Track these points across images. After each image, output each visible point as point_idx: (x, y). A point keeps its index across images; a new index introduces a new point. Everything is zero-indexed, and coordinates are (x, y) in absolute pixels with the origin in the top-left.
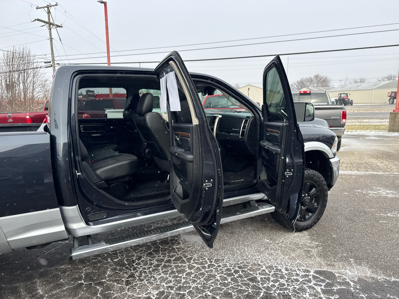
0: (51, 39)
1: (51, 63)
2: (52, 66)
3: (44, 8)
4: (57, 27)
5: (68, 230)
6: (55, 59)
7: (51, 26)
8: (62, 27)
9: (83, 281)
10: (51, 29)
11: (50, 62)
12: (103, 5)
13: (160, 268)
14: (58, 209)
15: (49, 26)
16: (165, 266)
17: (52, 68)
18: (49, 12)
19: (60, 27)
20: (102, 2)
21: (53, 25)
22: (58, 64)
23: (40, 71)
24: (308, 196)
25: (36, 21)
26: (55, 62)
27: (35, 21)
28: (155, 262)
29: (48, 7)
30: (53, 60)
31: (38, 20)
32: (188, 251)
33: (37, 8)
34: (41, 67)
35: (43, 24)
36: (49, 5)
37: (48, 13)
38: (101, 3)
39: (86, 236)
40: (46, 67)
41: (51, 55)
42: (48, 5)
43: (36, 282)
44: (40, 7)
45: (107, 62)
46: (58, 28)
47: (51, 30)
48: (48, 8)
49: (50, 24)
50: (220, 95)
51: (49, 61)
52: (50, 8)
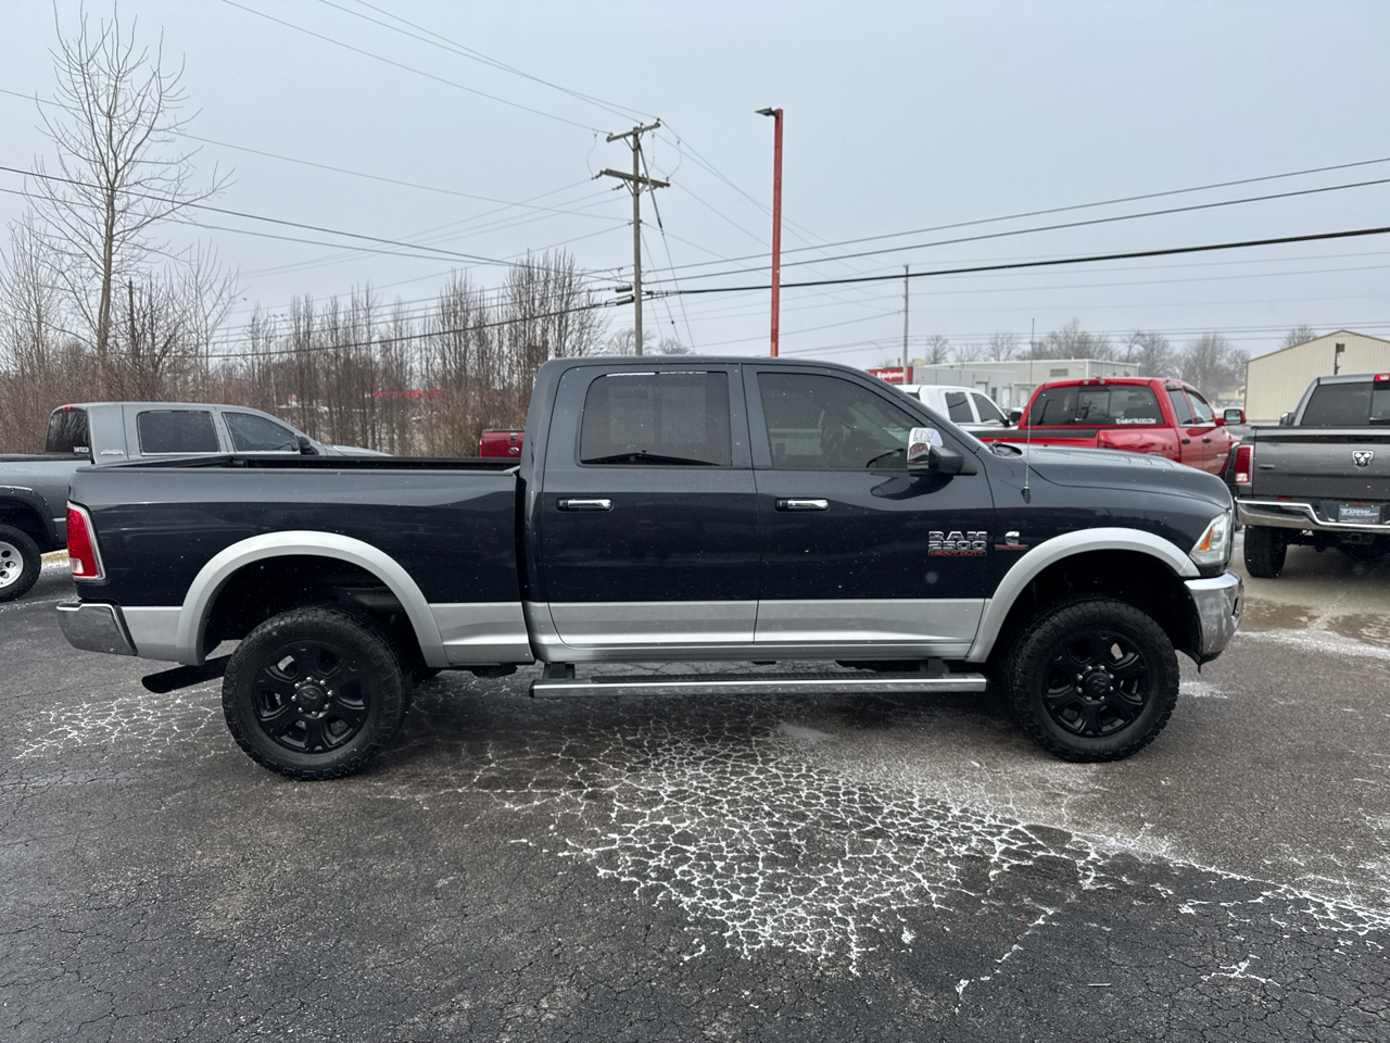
0: (637, 222)
1: (633, 292)
2: (633, 298)
3: (624, 136)
4: (655, 187)
5: (533, 644)
6: (642, 280)
7: (641, 185)
8: (668, 185)
9: (559, 755)
10: (638, 195)
11: (630, 289)
12: (772, 118)
13: (703, 762)
14: (520, 604)
15: (636, 187)
16: (714, 762)
17: (633, 305)
18: (637, 148)
19: (662, 185)
20: (769, 112)
21: (645, 181)
22: (649, 293)
23: (598, 316)
24: (1109, 670)
25: (604, 176)
26: (644, 288)
27: (601, 175)
28: (700, 753)
29: (635, 133)
30: (638, 282)
31: (609, 173)
32: (775, 749)
33: (609, 140)
34: (606, 303)
35: (621, 181)
36: (639, 126)
37: (633, 150)
38: (767, 114)
39: (563, 662)
40: (619, 304)
41: (632, 270)
42: (636, 129)
43: (488, 744)
44: (615, 134)
45: (770, 284)
46: (659, 189)
47: (641, 197)
48: (636, 136)
49: (637, 179)
50: (1086, 383)
51: (627, 285)
52: (640, 135)
